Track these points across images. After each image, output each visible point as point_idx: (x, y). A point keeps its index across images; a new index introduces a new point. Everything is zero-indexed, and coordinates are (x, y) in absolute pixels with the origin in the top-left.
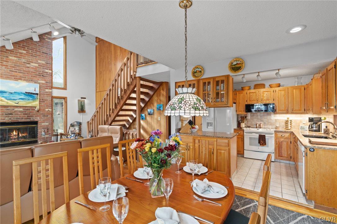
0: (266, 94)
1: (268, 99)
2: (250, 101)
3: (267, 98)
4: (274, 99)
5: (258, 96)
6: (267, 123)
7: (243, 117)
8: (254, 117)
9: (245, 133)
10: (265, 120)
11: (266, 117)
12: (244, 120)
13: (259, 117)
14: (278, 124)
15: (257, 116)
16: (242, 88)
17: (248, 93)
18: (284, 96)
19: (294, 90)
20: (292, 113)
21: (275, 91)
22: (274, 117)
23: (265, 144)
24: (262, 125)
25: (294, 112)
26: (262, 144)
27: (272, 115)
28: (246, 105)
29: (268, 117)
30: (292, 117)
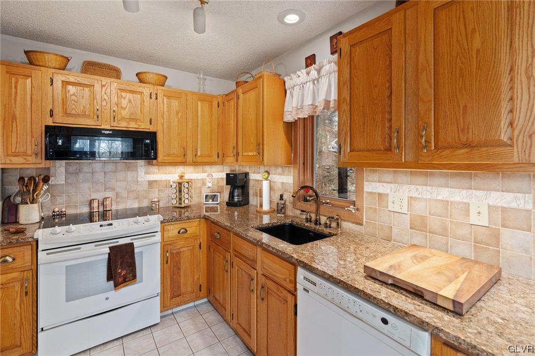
0: (130, 101)
1: (132, 117)
2: (67, 114)
3: (132, 114)
4: (151, 120)
5: (99, 101)
6: (125, 194)
7: (31, 178)
8: (81, 176)
9: (41, 255)
10: (119, 184)
11: (120, 175)
12: (34, 191)
13: (100, 177)
14: (157, 195)
15: (93, 173)
16: (26, 52)
17: (58, 84)
18: (177, 113)
19: (199, 103)
20: (195, 164)
21: (154, 97)
22: (146, 173)
23: (134, 277)
24: (108, 202)
25: (199, 160)
26: (121, 280)
27: (139, 170)
28: (48, 128)
29: (130, 175)
30: (191, 174)
